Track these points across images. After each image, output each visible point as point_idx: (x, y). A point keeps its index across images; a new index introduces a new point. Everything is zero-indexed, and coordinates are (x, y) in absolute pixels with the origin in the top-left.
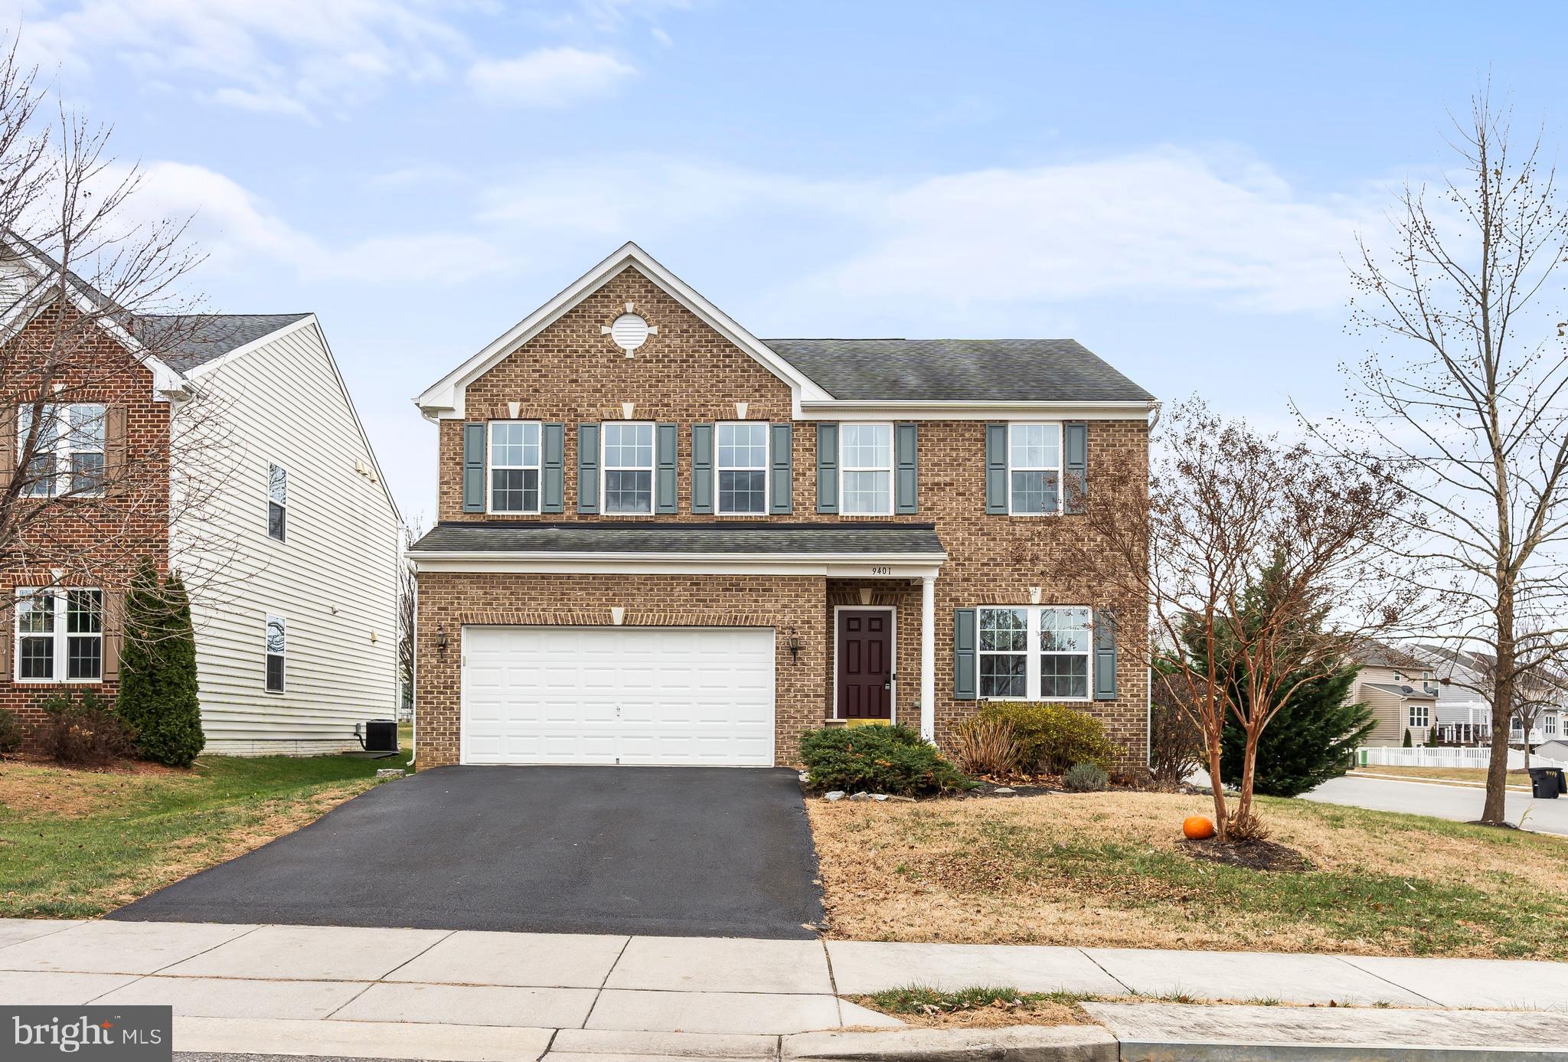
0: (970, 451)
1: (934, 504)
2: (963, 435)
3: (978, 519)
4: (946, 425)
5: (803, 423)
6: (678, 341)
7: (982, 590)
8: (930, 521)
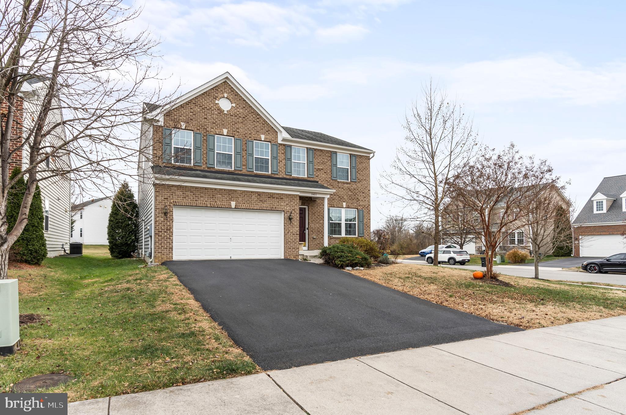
0: (327, 160)
1: (318, 175)
2: (325, 155)
3: (330, 181)
4: (321, 151)
5: (281, 144)
6: (242, 110)
7: (331, 203)
8: (317, 180)
